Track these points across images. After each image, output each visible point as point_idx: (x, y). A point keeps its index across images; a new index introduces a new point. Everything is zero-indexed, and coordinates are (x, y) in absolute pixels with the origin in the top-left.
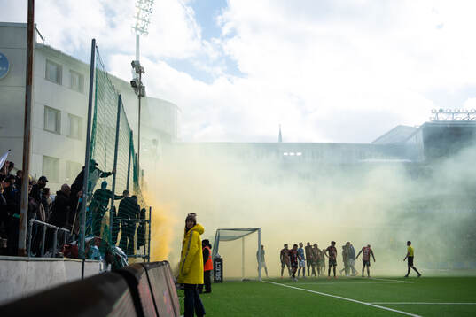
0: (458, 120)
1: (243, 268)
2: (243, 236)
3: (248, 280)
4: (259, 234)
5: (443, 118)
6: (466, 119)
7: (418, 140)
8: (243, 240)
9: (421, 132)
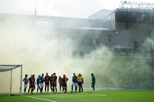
0: (133, 8)
1: (11, 88)
2: (11, 69)
3: (14, 95)
4: (22, 68)
5: (126, 6)
6: (138, 8)
7: (113, 18)
8: (12, 71)
9: (114, 13)
